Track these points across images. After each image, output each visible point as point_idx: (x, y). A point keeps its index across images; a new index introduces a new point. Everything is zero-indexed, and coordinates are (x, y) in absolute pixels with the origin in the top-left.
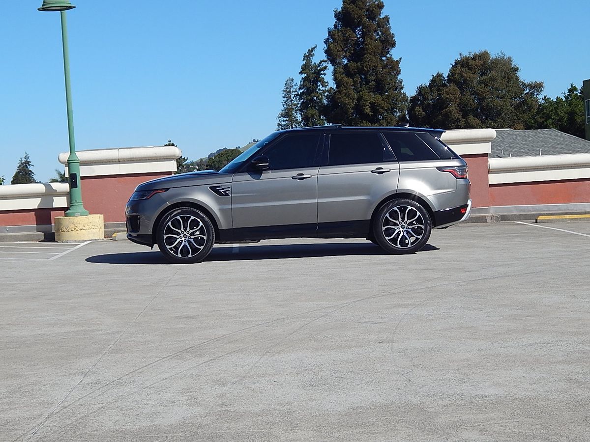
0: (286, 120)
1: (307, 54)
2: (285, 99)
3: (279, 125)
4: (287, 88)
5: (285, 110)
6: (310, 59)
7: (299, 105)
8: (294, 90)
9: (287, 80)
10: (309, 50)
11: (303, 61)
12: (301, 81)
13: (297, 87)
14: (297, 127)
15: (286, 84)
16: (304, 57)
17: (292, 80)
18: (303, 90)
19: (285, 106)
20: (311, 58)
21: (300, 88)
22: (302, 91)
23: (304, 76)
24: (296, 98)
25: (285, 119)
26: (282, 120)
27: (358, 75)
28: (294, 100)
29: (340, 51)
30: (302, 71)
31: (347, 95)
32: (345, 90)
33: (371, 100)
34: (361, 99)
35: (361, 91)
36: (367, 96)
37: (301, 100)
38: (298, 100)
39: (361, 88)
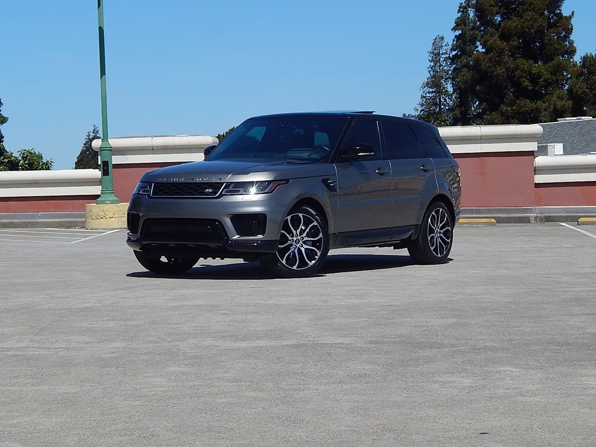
0: (433, 92)
1: (464, 4)
2: (432, 64)
3: (423, 97)
4: (435, 49)
5: (432, 77)
6: (467, 11)
7: (450, 72)
8: (444, 52)
9: (436, 39)
11: (458, 12)
12: (454, 40)
13: (448, 47)
14: (446, 101)
15: (433, 44)
16: (460, 7)
17: (442, 38)
18: (456, 52)
19: (432, 73)
20: (469, 9)
21: (452, 50)
22: (454, 53)
23: (458, 32)
24: (446, 63)
25: (431, 90)
26: (427, 91)
27: (516, 38)
28: (444, 65)
29: (493, 6)
30: (456, 26)
31: (499, 63)
32: (497, 56)
33: (530, 70)
34: (517, 69)
35: (518, 58)
36: (525, 65)
37: (453, 66)
38: (450, 64)
39: (518, 54)
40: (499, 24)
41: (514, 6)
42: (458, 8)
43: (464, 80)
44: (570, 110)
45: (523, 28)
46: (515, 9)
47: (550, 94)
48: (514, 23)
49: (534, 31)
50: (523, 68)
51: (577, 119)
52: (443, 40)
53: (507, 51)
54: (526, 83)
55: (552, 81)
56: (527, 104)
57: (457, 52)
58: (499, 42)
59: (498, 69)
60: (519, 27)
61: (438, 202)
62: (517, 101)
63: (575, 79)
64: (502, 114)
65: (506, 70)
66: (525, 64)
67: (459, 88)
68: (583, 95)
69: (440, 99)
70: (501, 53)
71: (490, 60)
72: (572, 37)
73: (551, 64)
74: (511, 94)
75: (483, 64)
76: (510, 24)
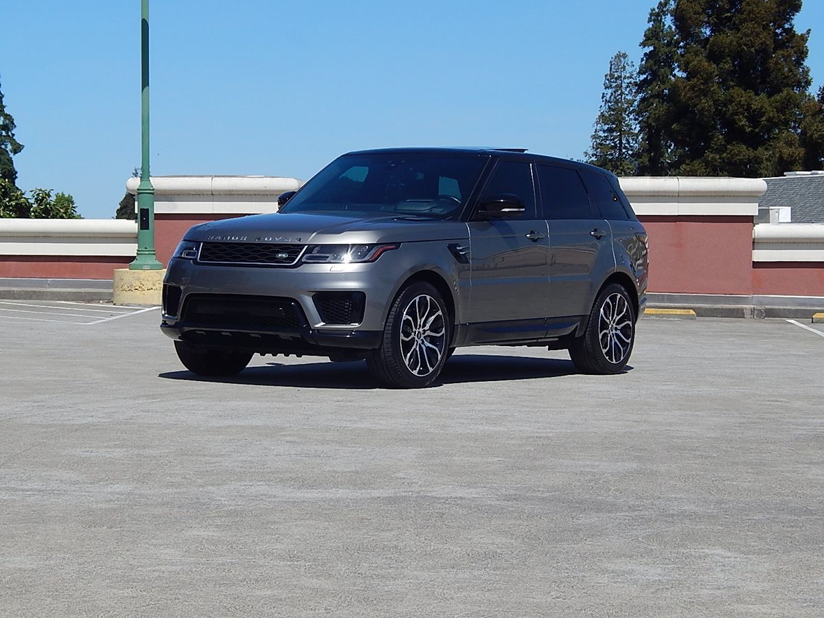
0: (610, 130)
1: (657, 10)
2: (610, 91)
3: (594, 137)
5: (609, 111)
6: (661, 19)
7: (636, 103)
8: (628, 75)
9: (616, 57)
10: (660, 3)
11: (649, 22)
12: (642, 60)
13: (634, 69)
14: (629, 143)
15: (612, 63)
16: (651, 15)
18: (645, 76)
19: (609, 103)
20: (663, 17)
21: (640, 73)
22: (642, 77)
23: (649, 49)
24: (631, 90)
25: (607, 128)
26: (601, 128)
27: (729, 58)
28: (627, 92)
29: (699, 13)
30: (646, 40)
31: (705, 93)
32: (702, 83)
33: (749, 105)
34: (731, 101)
35: (733, 87)
36: (742, 97)
37: (640, 95)
38: (635, 92)
39: (732, 81)
40: (707, 39)
41: (729, 14)
42: (649, 16)
43: (657, 116)
44: (800, 161)
45: (740, 45)
46: (729, 19)
47: (775, 138)
48: (728, 38)
49: (755, 50)
50: (740, 101)
51: (811, 174)
52: (624, 58)
53: (716, 76)
54: (743, 123)
55: (780, 120)
56: (743, 151)
57: (647, 77)
58: (706, 64)
59: (703, 101)
60: (735, 43)
61: (616, 285)
62: (728, 146)
63: (810, 117)
64: (707, 163)
65: (714, 103)
66: (741, 95)
67: (649, 126)
68: (820, 141)
69: (620, 140)
70: (708, 79)
71: (692, 88)
72: (806, 63)
73: (777, 97)
74: (721, 137)
75: (683, 94)
76: (721, 38)
